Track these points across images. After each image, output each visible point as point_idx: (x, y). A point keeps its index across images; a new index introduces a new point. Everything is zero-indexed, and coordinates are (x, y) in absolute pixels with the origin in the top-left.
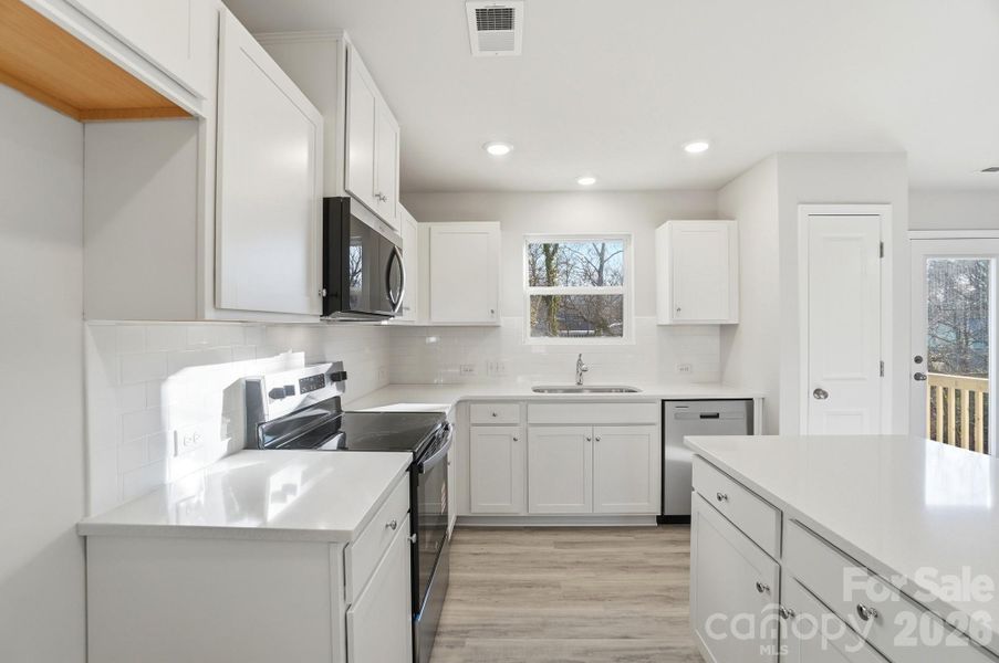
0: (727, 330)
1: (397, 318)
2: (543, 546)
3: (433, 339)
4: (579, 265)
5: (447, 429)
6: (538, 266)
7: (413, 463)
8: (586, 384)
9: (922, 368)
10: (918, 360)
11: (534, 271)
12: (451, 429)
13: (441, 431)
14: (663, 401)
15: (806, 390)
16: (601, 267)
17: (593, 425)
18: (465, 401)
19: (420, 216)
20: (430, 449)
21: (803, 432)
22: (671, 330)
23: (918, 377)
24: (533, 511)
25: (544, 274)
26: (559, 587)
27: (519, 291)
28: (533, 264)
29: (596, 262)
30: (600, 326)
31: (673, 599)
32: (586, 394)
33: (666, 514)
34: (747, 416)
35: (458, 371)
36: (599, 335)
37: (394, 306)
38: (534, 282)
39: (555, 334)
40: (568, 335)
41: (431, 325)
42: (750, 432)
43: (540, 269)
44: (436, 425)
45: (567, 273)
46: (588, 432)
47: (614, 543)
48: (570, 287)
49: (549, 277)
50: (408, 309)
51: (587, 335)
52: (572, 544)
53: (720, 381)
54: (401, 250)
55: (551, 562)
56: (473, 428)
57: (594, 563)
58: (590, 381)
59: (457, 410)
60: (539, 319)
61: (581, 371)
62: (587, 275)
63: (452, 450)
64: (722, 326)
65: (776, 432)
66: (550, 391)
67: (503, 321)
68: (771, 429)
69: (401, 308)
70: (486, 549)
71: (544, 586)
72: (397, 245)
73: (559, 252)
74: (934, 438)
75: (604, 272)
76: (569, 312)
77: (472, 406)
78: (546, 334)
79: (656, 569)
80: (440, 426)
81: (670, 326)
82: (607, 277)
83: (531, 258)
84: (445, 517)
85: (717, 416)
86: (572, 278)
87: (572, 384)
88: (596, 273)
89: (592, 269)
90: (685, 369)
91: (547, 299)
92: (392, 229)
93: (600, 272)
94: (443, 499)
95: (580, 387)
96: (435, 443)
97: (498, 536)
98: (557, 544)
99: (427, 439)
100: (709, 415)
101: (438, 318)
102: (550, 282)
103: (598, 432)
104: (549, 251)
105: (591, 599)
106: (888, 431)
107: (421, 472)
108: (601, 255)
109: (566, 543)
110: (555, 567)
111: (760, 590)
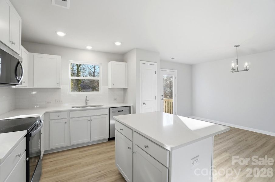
0: (125, 90)
1: (19, 85)
2: (76, 153)
3: (34, 93)
4: (88, 70)
5: (41, 122)
6: (74, 70)
7: (27, 134)
8: (88, 105)
9: (163, 97)
10: (162, 96)
11: (73, 71)
12: (43, 122)
13: (39, 123)
14: (109, 108)
15: (141, 103)
16: (94, 71)
17: (90, 116)
18: (48, 112)
19: (29, 50)
20: (34, 128)
21: (141, 112)
22: (112, 89)
23: (162, 99)
24: (72, 144)
25: (76, 72)
26: (81, 164)
27: (68, 78)
28: (72, 69)
29: (93, 70)
30: (94, 88)
31: (112, 158)
32: (89, 108)
33: (110, 137)
34: (129, 110)
35: (45, 103)
36: (93, 91)
37: (19, 81)
38: (73, 75)
39: (79, 91)
40: (84, 91)
41: (33, 88)
42: (130, 113)
43: (75, 71)
44: (36, 121)
45: (84, 72)
46: (89, 118)
47: (97, 148)
48: (85, 77)
49: (78, 73)
50: (24, 82)
51: (90, 91)
52: (84, 151)
53: (123, 102)
54: (22, 62)
55: (79, 157)
56: (51, 121)
57: (91, 155)
58: (89, 104)
59: (44, 116)
60: (74, 86)
61: (87, 101)
62: (90, 73)
63: (43, 129)
64: (124, 88)
65: (136, 113)
66: (77, 107)
67: (61, 87)
68: (134, 112)
69: (22, 82)
70: (56, 159)
71: (75, 165)
72: (20, 60)
73: (81, 66)
74: (165, 112)
75: (95, 73)
76: (84, 84)
77: (50, 114)
78: (77, 91)
79: (108, 152)
80: (38, 121)
81: (111, 88)
82: (96, 74)
83: (72, 67)
84: (40, 152)
85: (122, 111)
86: (85, 74)
87: (84, 105)
88: (93, 73)
89: (92, 72)
90: (115, 100)
91: (77, 80)
92: (18, 54)
93: (94, 73)
94: (39, 145)
95: (86, 106)
96: (36, 127)
97: (60, 154)
98: (80, 152)
99: (33, 126)
100: (120, 111)
101: (36, 86)
102: (78, 75)
103: (92, 118)
104: (78, 66)
105: (90, 164)
106: (156, 111)
107: (31, 136)
108: (94, 68)
109: (83, 151)
110: (79, 159)
111: (129, 149)
